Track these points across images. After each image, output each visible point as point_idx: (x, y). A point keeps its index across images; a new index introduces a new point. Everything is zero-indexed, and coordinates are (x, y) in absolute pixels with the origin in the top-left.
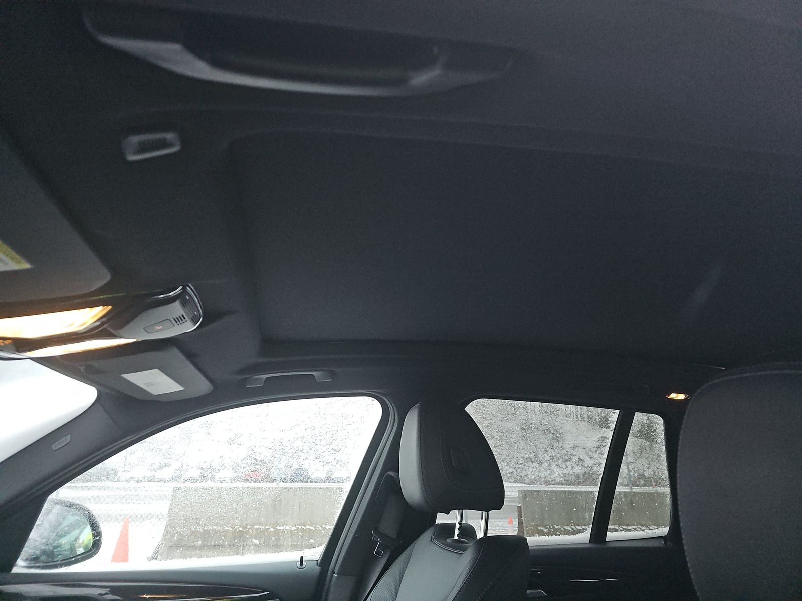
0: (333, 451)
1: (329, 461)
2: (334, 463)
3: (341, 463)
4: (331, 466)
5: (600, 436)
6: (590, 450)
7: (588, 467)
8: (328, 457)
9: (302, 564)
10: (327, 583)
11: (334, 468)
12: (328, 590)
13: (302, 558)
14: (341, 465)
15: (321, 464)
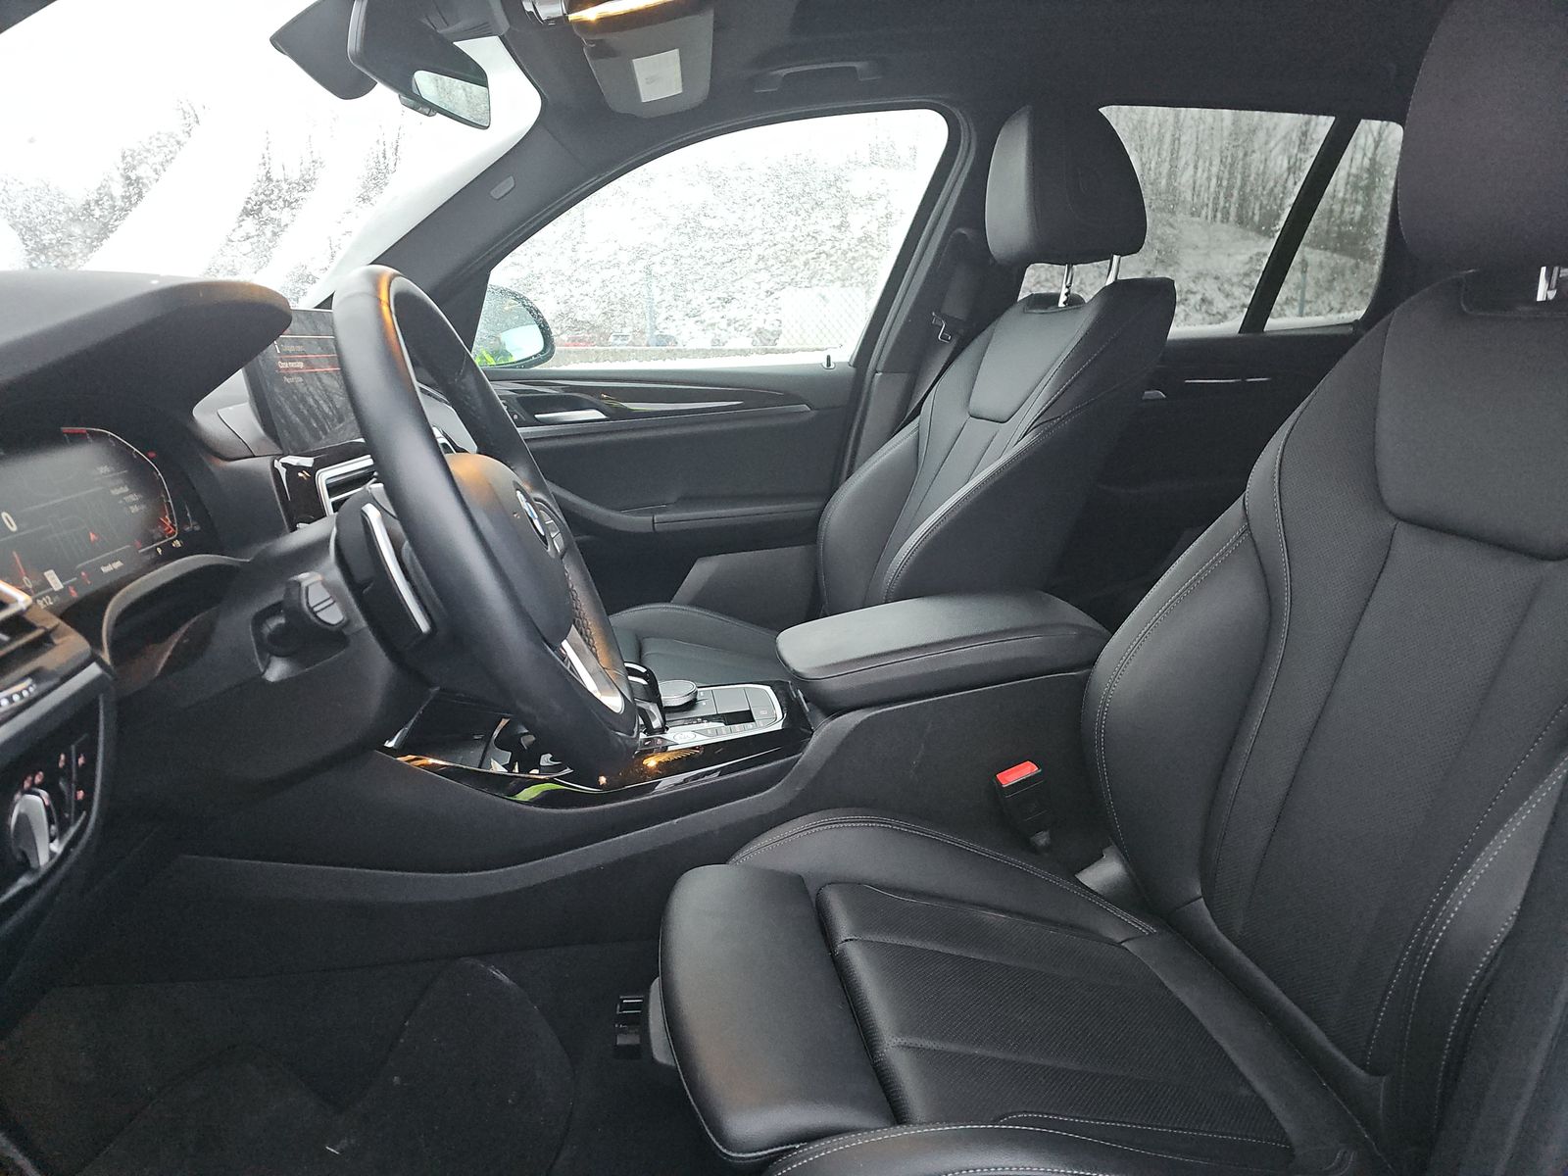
0: (718, 303)
1: (712, 321)
2: (723, 324)
3: (737, 325)
4: (717, 331)
5: (1255, 252)
6: (1229, 280)
7: (1218, 313)
8: (709, 315)
9: (829, 364)
10: (866, 386)
11: (723, 333)
12: (869, 393)
13: (829, 358)
14: (736, 329)
15: (701, 326)
